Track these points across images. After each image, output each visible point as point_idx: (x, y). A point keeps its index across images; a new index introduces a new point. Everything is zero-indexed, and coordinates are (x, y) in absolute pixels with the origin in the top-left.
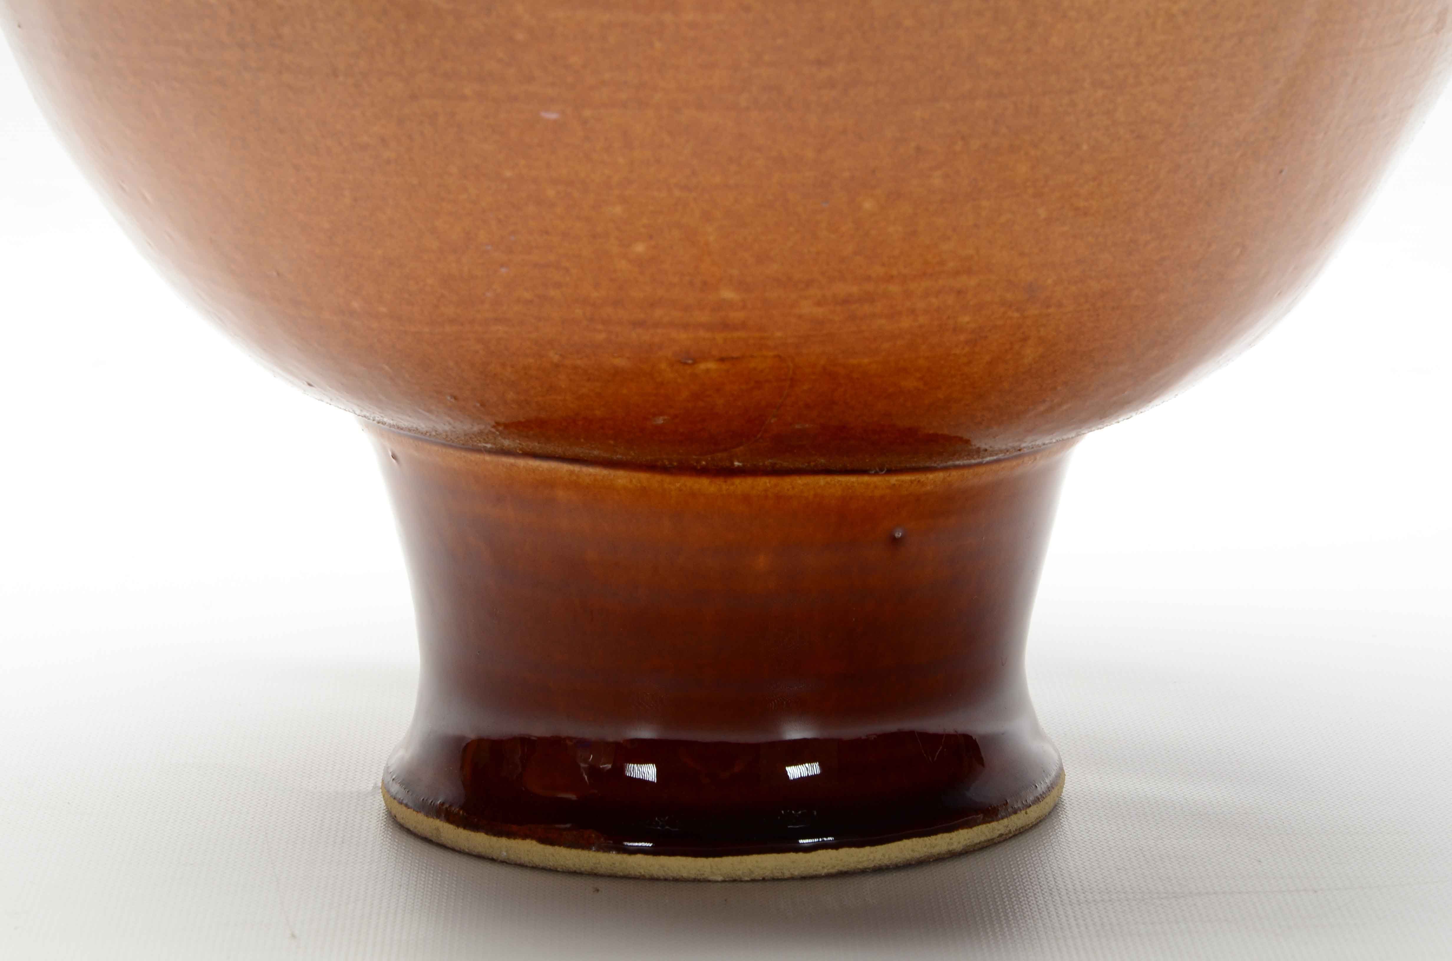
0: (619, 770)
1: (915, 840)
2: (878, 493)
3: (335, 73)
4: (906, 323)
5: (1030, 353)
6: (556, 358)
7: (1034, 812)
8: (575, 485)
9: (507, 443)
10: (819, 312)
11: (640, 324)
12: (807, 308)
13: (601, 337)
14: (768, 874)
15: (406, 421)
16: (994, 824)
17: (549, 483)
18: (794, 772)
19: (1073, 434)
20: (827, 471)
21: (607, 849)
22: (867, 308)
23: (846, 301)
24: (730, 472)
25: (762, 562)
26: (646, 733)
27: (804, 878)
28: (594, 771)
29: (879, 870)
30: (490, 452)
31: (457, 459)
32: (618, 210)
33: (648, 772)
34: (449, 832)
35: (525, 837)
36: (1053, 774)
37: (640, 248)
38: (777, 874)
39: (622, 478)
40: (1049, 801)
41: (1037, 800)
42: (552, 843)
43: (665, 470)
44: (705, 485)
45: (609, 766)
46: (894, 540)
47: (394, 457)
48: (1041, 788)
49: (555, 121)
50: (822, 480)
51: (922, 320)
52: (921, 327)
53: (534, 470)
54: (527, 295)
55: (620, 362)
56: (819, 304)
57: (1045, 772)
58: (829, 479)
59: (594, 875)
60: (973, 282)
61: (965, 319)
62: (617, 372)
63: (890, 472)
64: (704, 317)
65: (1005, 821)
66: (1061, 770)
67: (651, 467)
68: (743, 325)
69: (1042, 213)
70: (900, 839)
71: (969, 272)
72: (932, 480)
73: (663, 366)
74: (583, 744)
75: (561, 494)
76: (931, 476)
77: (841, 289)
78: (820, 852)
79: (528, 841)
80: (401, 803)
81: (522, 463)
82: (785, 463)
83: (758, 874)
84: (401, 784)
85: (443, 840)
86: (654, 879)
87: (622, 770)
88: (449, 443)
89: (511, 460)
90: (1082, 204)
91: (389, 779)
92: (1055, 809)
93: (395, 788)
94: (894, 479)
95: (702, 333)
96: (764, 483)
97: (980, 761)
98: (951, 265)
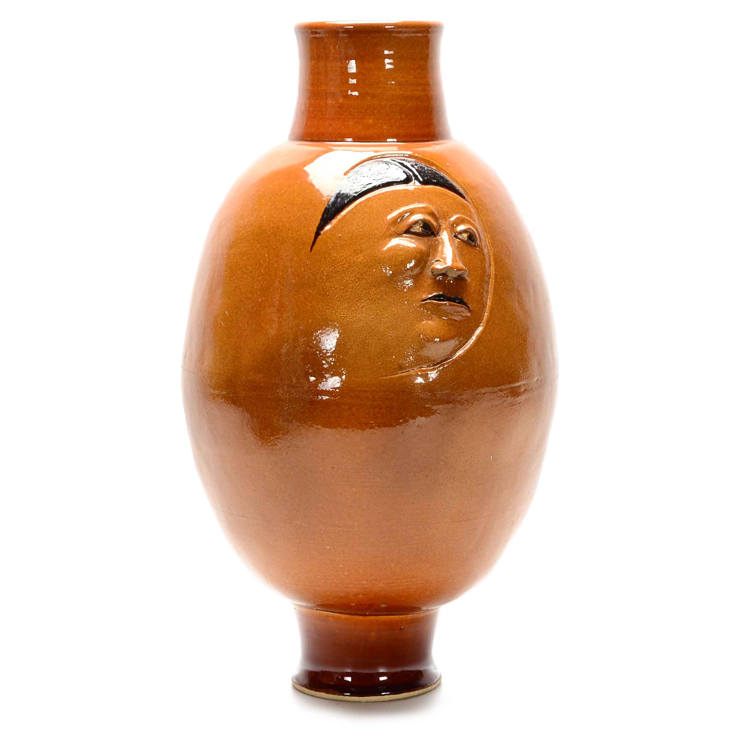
0: (343, 678)
1: (406, 693)
2: (398, 619)
3: (285, 537)
4: (401, 588)
5: (427, 593)
6: (329, 594)
7: (433, 686)
8: (333, 617)
9: (319, 609)
10: (383, 586)
11: (346, 588)
12: (381, 585)
13: (338, 590)
14: (374, 701)
15: (298, 603)
16: (424, 689)
17: (328, 616)
18: (381, 679)
19: (439, 607)
20: (387, 615)
21: (340, 695)
22: (393, 585)
23: (388, 583)
24: (366, 615)
25: (373, 634)
26: (349, 671)
27: (382, 701)
28: (337, 678)
29: (398, 700)
30: (316, 610)
31: (308, 611)
32: (341, 566)
33: (349, 679)
34: (306, 690)
35: (322, 692)
36: (438, 678)
37: (346, 573)
38: (376, 701)
39: (343, 616)
40: (437, 684)
41: (434, 684)
42: (328, 693)
43: (352, 615)
44: (360, 618)
45: (340, 677)
46: (401, 629)
47: (295, 608)
48: (435, 681)
49: (329, 549)
50: (386, 617)
51: (405, 587)
52: (404, 588)
53: (325, 614)
54: (323, 581)
55: (342, 595)
56: (383, 584)
57: (436, 678)
58: (387, 616)
59: (337, 700)
60: (415, 579)
61: (413, 586)
62: (341, 597)
63: (400, 615)
64: (360, 586)
65: (426, 689)
66: (441, 676)
67: (349, 614)
68: (368, 588)
69: (429, 566)
70: (403, 693)
71: (414, 577)
72: (410, 616)
73: (351, 596)
74: (336, 673)
75: (330, 619)
76: (409, 615)
77: (387, 581)
78: (386, 696)
79: (323, 693)
80: (296, 683)
81: (322, 612)
82: (377, 614)
83: (372, 700)
84: (296, 679)
85: (305, 692)
86: (350, 701)
87: (344, 678)
88: (306, 607)
89: (320, 611)
90: (437, 564)
91: (293, 678)
92: (439, 685)
93: (294, 680)
94: (401, 616)
95: (359, 589)
96: (373, 617)
97: (423, 676)
98: (410, 576)
